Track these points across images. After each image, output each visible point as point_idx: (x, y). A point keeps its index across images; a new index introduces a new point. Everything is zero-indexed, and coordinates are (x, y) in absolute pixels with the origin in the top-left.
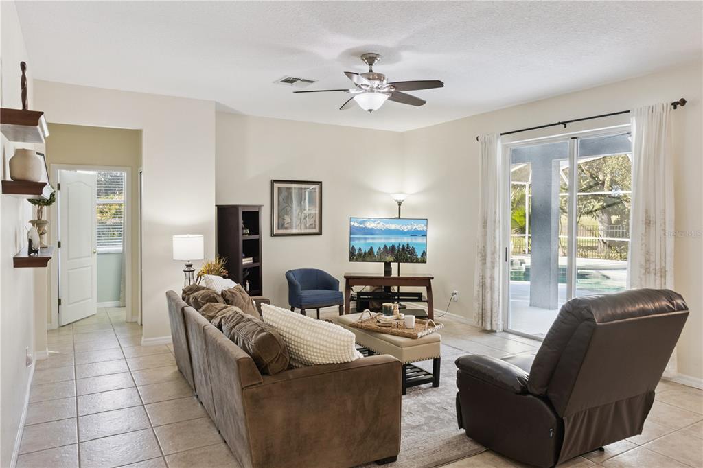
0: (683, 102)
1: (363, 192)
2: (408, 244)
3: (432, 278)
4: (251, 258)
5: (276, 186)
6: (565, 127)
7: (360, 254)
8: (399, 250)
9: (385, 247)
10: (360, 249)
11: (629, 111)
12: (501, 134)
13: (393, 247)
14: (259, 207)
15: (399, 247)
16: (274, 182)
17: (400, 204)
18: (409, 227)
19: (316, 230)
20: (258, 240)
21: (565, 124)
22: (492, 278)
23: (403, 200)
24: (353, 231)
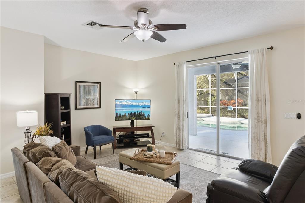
0: (272, 48)
1: (119, 88)
2: (141, 112)
3: (154, 127)
4: (65, 122)
5: (78, 84)
6: (215, 59)
7: (120, 116)
8: (137, 114)
9: (131, 113)
10: (120, 114)
11: (247, 52)
12: (186, 62)
13: (135, 113)
14: (70, 94)
15: (137, 113)
16: (76, 82)
17: (136, 93)
18: (142, 104)
19: (98, 106)
20: (69, 112)
21: (215, 57)
22: (183, 126)
23: (138, 91)
24: (116, 106)
